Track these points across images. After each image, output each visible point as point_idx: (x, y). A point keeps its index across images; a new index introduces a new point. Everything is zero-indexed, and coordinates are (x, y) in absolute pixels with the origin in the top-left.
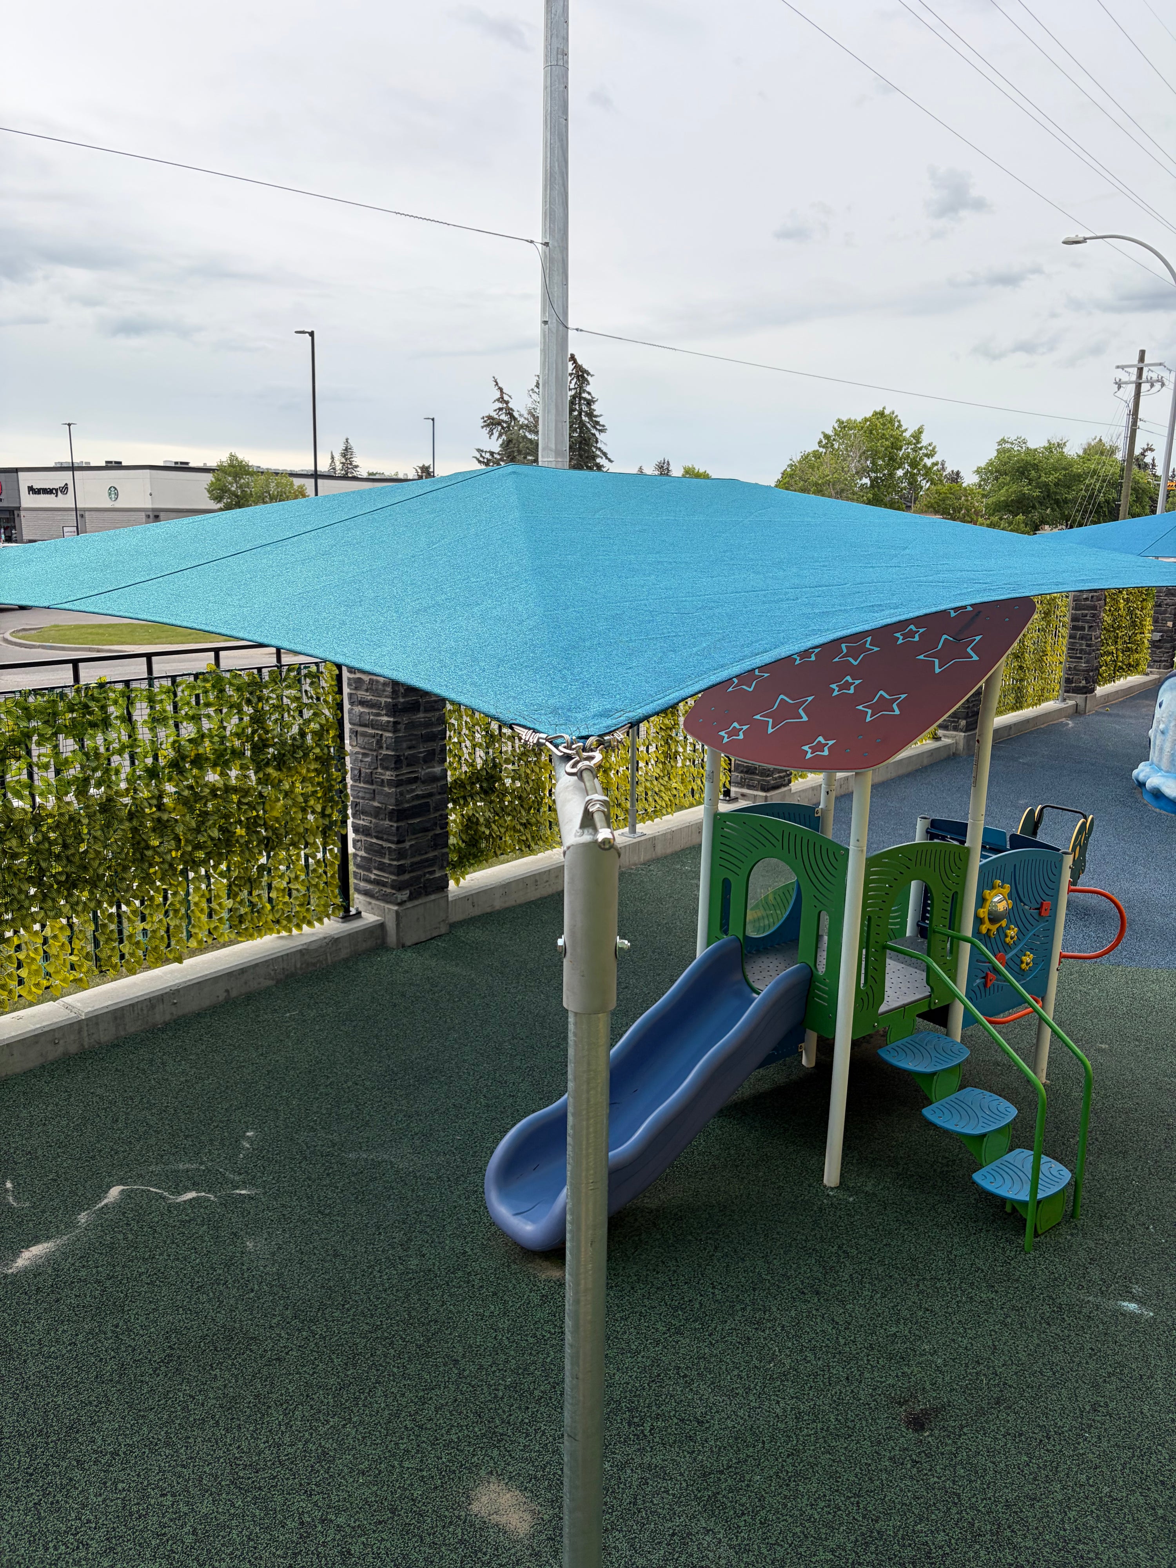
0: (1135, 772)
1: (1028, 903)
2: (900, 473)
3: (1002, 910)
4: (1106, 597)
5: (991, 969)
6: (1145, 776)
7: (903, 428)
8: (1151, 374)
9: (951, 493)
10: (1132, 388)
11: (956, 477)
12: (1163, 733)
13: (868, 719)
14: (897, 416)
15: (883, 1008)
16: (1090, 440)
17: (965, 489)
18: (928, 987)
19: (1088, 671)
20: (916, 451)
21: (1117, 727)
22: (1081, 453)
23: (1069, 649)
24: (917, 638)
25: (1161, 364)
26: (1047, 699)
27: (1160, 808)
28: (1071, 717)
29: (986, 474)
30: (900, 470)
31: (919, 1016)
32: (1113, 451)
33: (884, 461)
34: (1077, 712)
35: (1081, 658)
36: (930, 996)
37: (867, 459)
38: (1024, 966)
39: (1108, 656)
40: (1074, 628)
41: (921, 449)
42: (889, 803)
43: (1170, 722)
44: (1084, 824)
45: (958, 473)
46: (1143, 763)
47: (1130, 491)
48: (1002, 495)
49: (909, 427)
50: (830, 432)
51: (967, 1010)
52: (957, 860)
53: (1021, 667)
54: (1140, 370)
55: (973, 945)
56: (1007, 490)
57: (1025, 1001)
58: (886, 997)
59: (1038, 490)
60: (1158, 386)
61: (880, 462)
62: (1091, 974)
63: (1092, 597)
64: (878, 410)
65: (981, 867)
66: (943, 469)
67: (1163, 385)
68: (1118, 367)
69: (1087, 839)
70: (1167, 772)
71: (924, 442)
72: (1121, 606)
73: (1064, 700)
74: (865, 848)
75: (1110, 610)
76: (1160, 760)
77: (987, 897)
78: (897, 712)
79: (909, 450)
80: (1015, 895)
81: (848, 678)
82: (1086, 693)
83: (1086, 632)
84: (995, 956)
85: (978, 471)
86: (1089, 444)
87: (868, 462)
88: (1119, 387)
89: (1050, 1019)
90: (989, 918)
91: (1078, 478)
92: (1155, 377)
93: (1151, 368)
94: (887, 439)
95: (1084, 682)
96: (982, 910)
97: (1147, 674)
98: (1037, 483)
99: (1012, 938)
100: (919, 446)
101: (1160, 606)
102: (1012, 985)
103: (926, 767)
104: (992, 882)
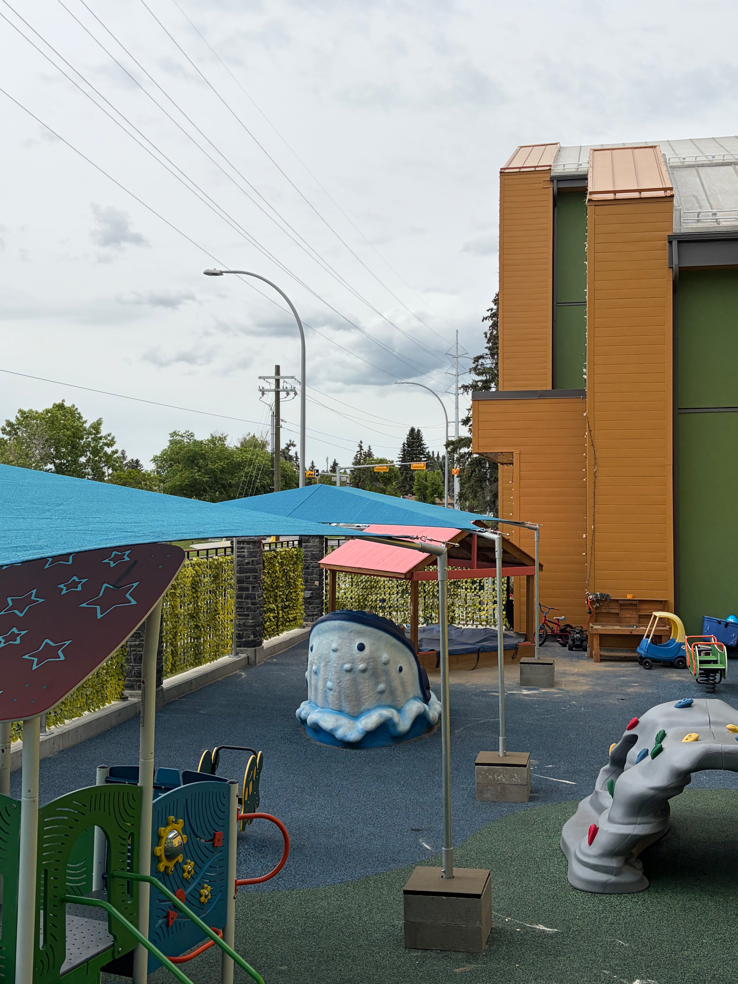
0: (298, 711)
1: (202, 836)
2: (83, 460)
3: (177, 845)
4: (264, 561)
5: (172, 907)
6: (306, 714)
7: (84, 419)
8: (286, 385)
9: (131, 478)
10: (272, 395)
11: (136, 464)
12: (316, 673)
13: (35, 667)
14: (76, 409)
15: (64, 968)
16: (246, 436)
17: (144, 475)
18: (111, 936)
19: (255, 626)
20: (96, 441)
21: (283, 674)
22: (239, 445)
23: (237, 608)
24: (79, 588)
25: (292, 377)
26: (223, 654)
27: (321, 741)
28: (244, 669)
29: (162, 463)
30: (83, 457)
31: (103, 969)
32: (263, 445)
33: (67, 449)
34: (249, 664)
35: (248, 615)
36: (113, 945)
37: (50, 447)
38: (202, 899)
39: (270, 612)
40: (240, 589)
41: (100, 438)
42: (79, 766)
43: (320, 663)
44: (254, 760)
45: (137, 461)
46: (303, 702)
47: (280, 478)
48: (177, 480)
49: (89, 419)
50: (13, 421)
51: (151, 954)
52: (131, 799)
53: (197, 626)
54: (278, 381)
55: (152, 884)
56: (181, 476)
57: (207, 935)
58: (67, 955)
59: (207, 476)
60: (292, 394)
61: (63, 450)
62: (270, 901)
63: (253, 561)
64: (57, 403)
65: (154, 805)
66: (124, 458)
67: (296, 394)
68: (260, 378)
69: (258, 774)
70: (322, 708)
71: (103, 433)
72: (277, 569)
73: (237, 654)
74: (37, 799)
75: (268, 573)
76: (316, 698)
77: (163, 834)
78: (62, 658)
79: (90, 440)
80: (188, 829)
81: (15, 630)
82: (254, 646)
83: (250, 592)
84: (175, 893)
85: (155, 460)
86: (245, 439)
87: (52, 450)
88: (263, 394)
89: (232, 950)
90: (166, 856)
91: (239, 466)
92: (289, 387)
93: (286, 380)
94: (68, 430)
95: (252, 636)
96: (159, 848)
97: (304, 627)
98: (206, 470)
99: (189, 872)
100: (99, 436)
101: (307, 568)
102: (193, 920)
103: (114, 727)
104: (166, 818)
